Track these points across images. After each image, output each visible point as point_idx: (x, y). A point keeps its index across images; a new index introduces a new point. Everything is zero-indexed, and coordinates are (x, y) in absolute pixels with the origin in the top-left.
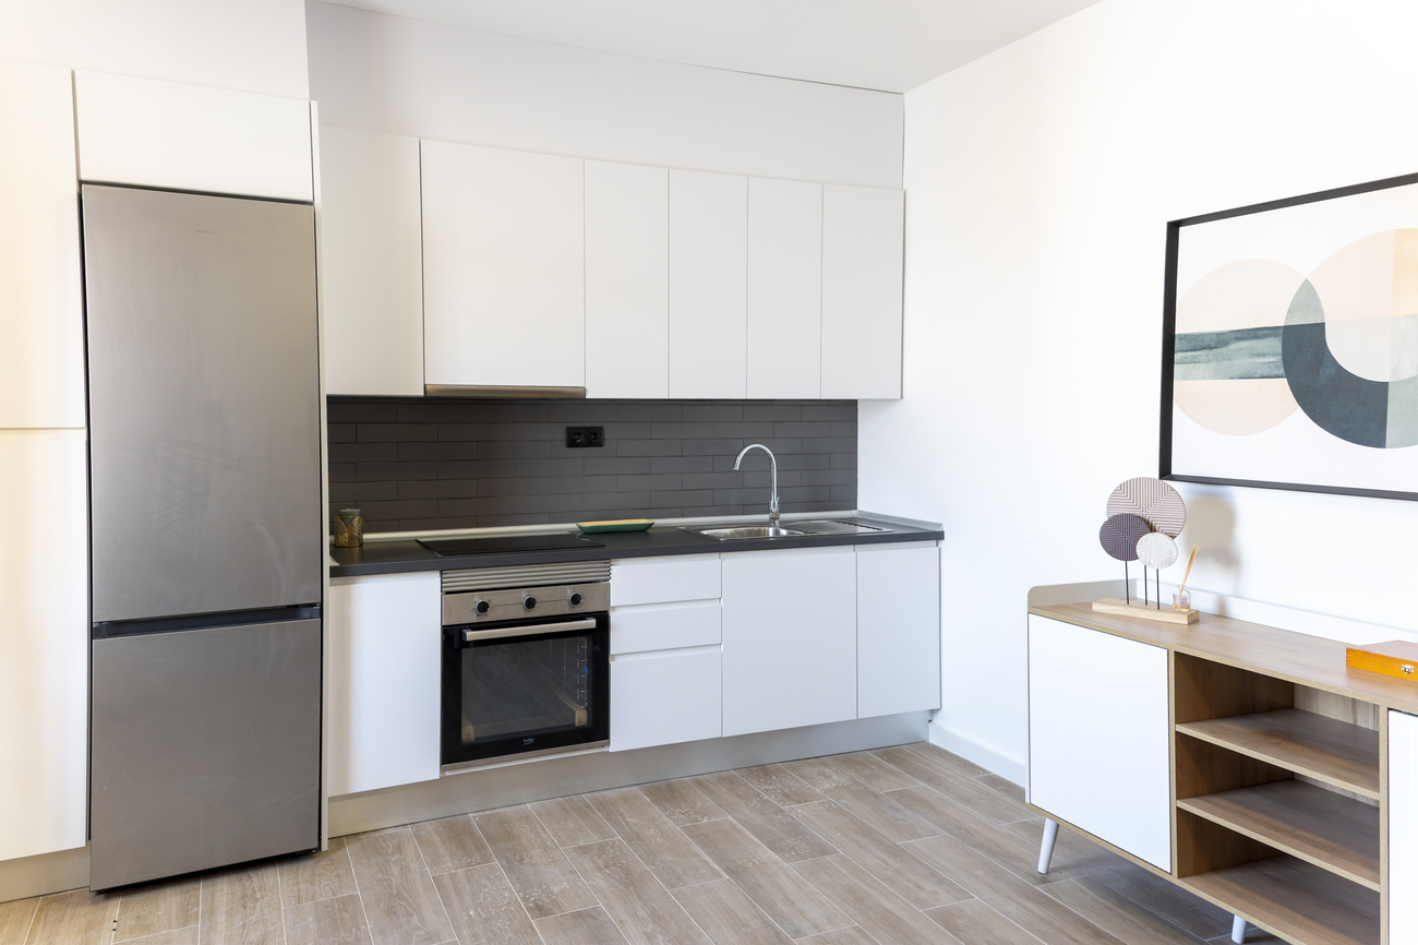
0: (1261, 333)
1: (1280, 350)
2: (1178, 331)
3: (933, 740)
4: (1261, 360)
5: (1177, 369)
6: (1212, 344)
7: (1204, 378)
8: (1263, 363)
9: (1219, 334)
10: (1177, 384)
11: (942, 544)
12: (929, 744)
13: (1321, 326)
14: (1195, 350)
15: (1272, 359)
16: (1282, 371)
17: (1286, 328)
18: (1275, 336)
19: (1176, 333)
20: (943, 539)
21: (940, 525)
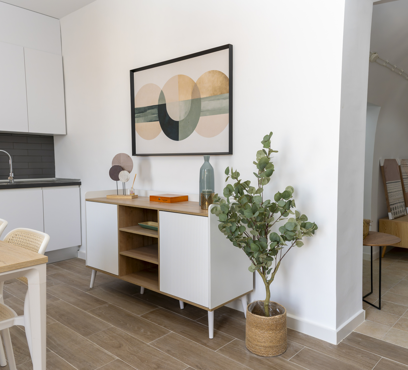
0: (153, 107)
1: (157, 112)
2: (136, 107)
3: (79, 257)
4: (154, 116)
5: (136, 119)
6: (143, 111)
7: (142, 122)
8: (154, 117)
9: (144, 108)
10: (136, 124)
11: (81, 186)
12: (78, 258)
13: (165, 104)
14: (139, 113)
15: (156, 115)
16: (158, 119)
17: (158, 105)
18: (156, 108)
19: (135, 107)
20: (81, 185)
21: (80, 180)
